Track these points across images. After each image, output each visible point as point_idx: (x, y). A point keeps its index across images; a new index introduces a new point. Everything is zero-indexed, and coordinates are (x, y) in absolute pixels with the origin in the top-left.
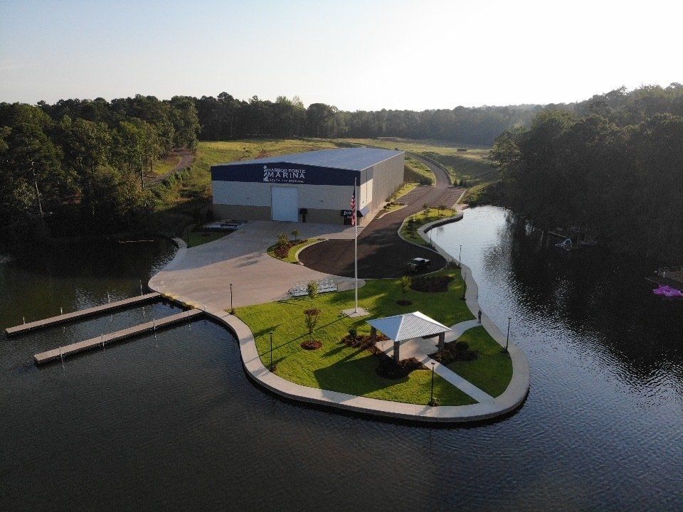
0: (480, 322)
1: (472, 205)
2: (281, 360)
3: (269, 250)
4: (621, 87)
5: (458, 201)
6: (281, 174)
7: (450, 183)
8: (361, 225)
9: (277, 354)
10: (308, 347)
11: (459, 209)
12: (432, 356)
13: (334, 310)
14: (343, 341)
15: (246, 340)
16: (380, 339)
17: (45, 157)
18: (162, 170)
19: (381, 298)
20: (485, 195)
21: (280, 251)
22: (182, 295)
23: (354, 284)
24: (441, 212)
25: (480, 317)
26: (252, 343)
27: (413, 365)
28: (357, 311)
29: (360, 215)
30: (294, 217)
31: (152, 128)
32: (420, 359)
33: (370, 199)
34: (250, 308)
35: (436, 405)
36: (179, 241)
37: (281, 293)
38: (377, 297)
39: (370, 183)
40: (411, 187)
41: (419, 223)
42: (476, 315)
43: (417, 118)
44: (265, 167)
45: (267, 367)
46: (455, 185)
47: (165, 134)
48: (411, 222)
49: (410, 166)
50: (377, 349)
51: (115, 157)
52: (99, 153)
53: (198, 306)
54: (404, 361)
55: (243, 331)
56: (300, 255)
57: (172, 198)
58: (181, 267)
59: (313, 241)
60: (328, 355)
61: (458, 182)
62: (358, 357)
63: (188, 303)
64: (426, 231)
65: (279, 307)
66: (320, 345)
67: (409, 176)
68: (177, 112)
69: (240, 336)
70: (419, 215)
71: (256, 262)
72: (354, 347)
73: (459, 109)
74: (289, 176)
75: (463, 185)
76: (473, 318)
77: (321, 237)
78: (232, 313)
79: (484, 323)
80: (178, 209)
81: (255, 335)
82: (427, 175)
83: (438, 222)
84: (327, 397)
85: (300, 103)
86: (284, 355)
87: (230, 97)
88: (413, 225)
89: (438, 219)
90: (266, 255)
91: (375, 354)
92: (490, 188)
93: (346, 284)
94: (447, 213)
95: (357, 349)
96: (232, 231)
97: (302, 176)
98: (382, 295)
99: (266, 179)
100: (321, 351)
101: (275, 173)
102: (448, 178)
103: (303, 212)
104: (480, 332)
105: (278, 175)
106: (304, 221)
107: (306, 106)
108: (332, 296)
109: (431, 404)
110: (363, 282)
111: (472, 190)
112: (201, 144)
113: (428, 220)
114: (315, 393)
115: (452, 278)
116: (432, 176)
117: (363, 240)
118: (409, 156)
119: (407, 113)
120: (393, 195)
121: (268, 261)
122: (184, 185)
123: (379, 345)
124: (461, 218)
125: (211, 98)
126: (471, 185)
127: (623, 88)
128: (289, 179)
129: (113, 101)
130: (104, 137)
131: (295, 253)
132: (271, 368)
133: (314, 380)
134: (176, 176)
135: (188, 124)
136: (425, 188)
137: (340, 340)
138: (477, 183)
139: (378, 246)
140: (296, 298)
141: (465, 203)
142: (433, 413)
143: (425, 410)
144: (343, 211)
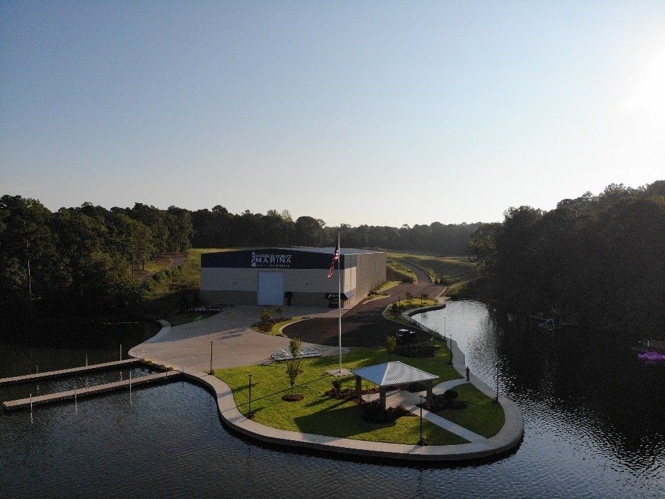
0: (468, 379)
1: (454, 298)
2: (259, 410)
3: (253, 326)
4: (585, 192)
5: (440, 294)
6: (269, 259)
7: (431, 282)
8: (345, 308)
9: (254, 405)
10: (288, 399)
11: (441, 301)
12: (421, 406)
13: (318, 371)
14: (327, 394)
15: (223, 395)
16: (365, 393)
17: (42, 239)
18: (153, 268)
19: (367, 361)
20: (466, 290)
21: (265, 326)
22: (162, 360)
23: (338, 351)
24: (423, 301)
25: (468, 375)
26: (231, 396)
27: (400, 412)
28: (342, 371)
29: (344, 297)
30: (280, 301)
31: (148, 228)
32: (408, 408)
33: (354, 286)
34: (230, 370)
35: (426, 445)
36: (163, 322)
37: (265, 358)
38: (362, 361)
39: (354, 269)
40: (393, 284)
41: (403, 308)
42: (464, 374)
43: (397, 232)
44: (254, 253)
45: (245, 415)
46: (436, 283)
47: (159, 236)
48: (395, 306)
49: (393, 268)
50: (361, 400)
51: (108, 245)
52: (94, 244)
53: (177, 369)
54: (391, 409)
55: (219, 386)
56: (283, 331)
57: (161, 290)
58: (162, 340)
59: (297, 319)
60: (308, 406)
61: (439, 281)
62: (340, 407)
63: (167, 366)
64: (411, 315)
65: (260, 369)
66: (302, 398)
67: (391, 276)
68: (173, 217)
69: (218, 391)
70: (403, 303)
71: (240, 335)
72: (340, 399)
73: (436, 225)
74: (276, 260)
75: (443, 283)
76: (461, 377)
77: (307, 316)
78: (211, 373)
80: (166, 299)
81: (233, 391)
82: (409, 275)
83: (420, 309)
84: (309, 439)
85: (289, 218)
86: (264, 406)
87: (224, 210)
88: (397, 310)
89: (421, 306)
90: (250, 330)
91: (360, 404)
92: (470, 285)
93: (328, 351)
94: (430, 303)
95: (340, 401)
96: (217, 312)
97: (289, 261)
99: (254, 265)
100: (303, 402)
101: (263, 259)
102: (429, 278)
103: (289, 296)
104: (469, 387)
105: (266, 260)
106: (289, 304)
107: (295, 220)
108: (316, 360)
109: (421, 444)
110: (347, 350)
111: (451, 287)
112: (192, 250)
113: (414, 306)
114: (296, 436)
115: (438, 348)
116: (415, 277)
117: (346, 319)
118: (390, 260)
119: (387, 228)
120: (378, 288)
121: (252, 335)
122: (173, 281)
123: (365, 397)
124: (443, 307)
125: (206, 210)
126: (451, 284)
127: (589, 194)
128: (276, 263)
130: (100, 228)
131: (278, 328)
132: (250, 415)
133: (295, 425)
134: (167, 273)
135: (182, 228)
136: (408, 286)
137: (323, 393)
138: (458, 281)
139: (361, 324)
140: (278, 362)
141: (447, 296)
142: (423, 451)
143: (414, 449)
144: (328, 294)
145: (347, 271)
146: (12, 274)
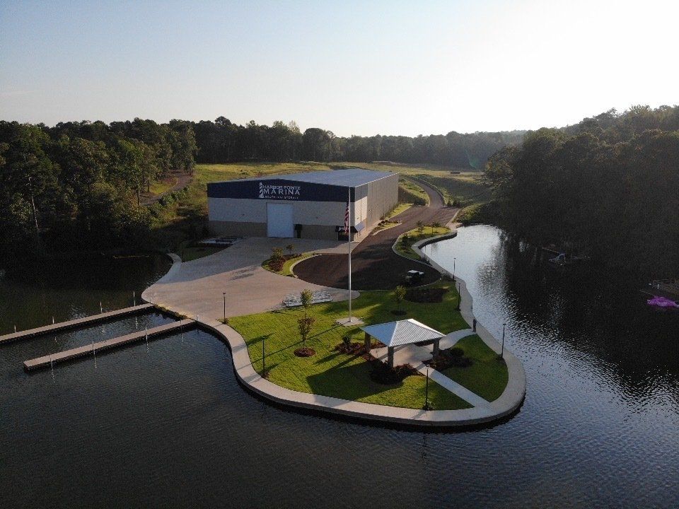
0: (475, 330)
1: (466, 223)
2: (273, 366)
3: (263, 264)
4: (610, 109)
5: (453, 219)
6: (277, 190)
7: (444, 203)
8: (355, 240)
9: (268, 361)
10: (301, 354)
11: (453, 227)
12: (426, 363)
13: (328, 320)
14: (337, 348)
15: (239, 348)
16: (374, 347)
17: (42, 172)
18: (159, 190)
19: (376, 308)
20: (479, 214)
21: (275, 264)
22: (176, 306)
23: (348, 295)
24: (435, 229)
25: (474, 326)
26: (244, 351)
27: (407, 371)
28: (352, 320)
29: (354, 230)
30: (290, 232)
31: (150, 148)
32: (415, 366)
33: (364, 217)
34: (243, 317)
35: (431, 409)
36: (174, 256)
37: (275, 304)
38: (372, 307)
39: (365, 200)
40: (405, 207)
41: (413, 239)
42: (471, 324)
43: (412, 144)
44: (261, 184)
45: (259, 373)
46: (449, 205)
47: (162, 155)
48: (405, 238)
49: (404, 188)
50: (371, 356)
51: (111, 174)
52: (96, 172)
53: (191, 316)
54: (398, 367)
55: (235, 339)
56: (294, 270)
57: (169, 216)
58: (174, 280)
59: (308, 255)
60: (320, 362)
61: (452, 202)
62: (351, 363)
63: (181, 313)
64: (420, 247)
65: (273, 316)
66: (313, 352)
67: (404, 197)
68: (176, 134)
69: (233, 345)
70: (413, 232)
71: (252, 275)
72: (349, 354)
73: (452, 135)
74: (284, 192)
75: (457, 205)
76: (466, 326)
77: (316, 252)
78: (225, 322)
79: (479, 332)
80: (175, 226)
81: (248, 344)
82: (421, 196)
83: (432, 239)
84: (320, 402)
85: (297, 129)
86: (277, 362)
87: (228, 121)
88: (407, 242)
89: (432, 236)
90: (261, 268)
91: (369, 361)
92: (483, 208)
93: (339, 295)
94: (441, 231)
95: (350, 356)
96: (227, 246)
97: (297, 192)
98: (377, 305)
99: (261, 196)
100: (314, 358)
101: (271, 190)
102: (442, 199)
103: (298, 228)
104: (475, 340)
105: (274, 191)
106: (299, 236)
107: (302, 131)
108: (325, 306)
109: (426, 408)
110: (357, 294)
111: (466, 210)
112: (198, 166)
113: (422, 237)
114: (308, 399)
115: (446, 290)
116: (426, 197)
117: (357, 255)
118: (402, 178)
119: (401, 138)
120: (388, 214)
121: (263, 274)
122: (181, 205)
123: (373, 352)
124: (455, 235)
125: (209, 122)
126: (465, 205)
127: (613, 110)
128: (284, 195)
129: (111, 124)
130: (102, 155)
131: (290, 266)
132: (264, 374)
133: (307, 385)
134: (173, 196)
135: (185, 146)
136: (419, 208)
137: (333, 347)
138: (471, 203)
139: (373, 261)
140: (290, 308)
141: (458, 221)
142: (428, 416)
143: (420, 415)
144: (338, 227)
145: (357, 203)
146: (17, 209)
